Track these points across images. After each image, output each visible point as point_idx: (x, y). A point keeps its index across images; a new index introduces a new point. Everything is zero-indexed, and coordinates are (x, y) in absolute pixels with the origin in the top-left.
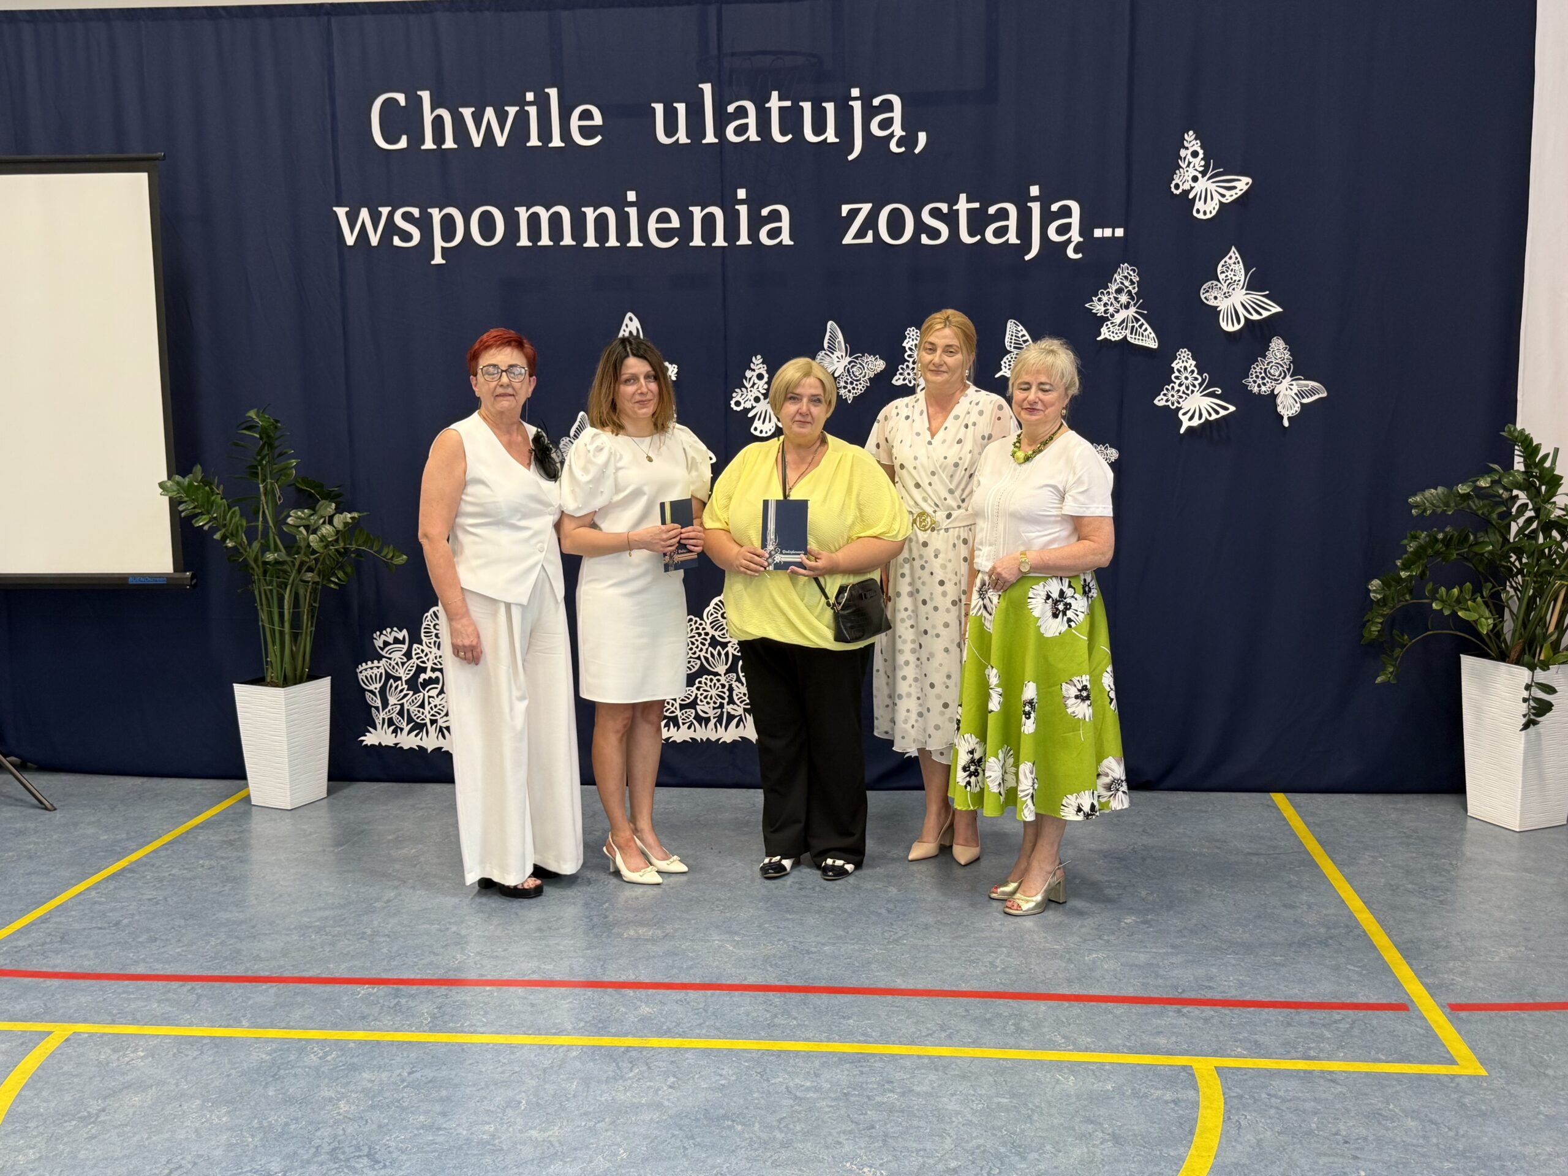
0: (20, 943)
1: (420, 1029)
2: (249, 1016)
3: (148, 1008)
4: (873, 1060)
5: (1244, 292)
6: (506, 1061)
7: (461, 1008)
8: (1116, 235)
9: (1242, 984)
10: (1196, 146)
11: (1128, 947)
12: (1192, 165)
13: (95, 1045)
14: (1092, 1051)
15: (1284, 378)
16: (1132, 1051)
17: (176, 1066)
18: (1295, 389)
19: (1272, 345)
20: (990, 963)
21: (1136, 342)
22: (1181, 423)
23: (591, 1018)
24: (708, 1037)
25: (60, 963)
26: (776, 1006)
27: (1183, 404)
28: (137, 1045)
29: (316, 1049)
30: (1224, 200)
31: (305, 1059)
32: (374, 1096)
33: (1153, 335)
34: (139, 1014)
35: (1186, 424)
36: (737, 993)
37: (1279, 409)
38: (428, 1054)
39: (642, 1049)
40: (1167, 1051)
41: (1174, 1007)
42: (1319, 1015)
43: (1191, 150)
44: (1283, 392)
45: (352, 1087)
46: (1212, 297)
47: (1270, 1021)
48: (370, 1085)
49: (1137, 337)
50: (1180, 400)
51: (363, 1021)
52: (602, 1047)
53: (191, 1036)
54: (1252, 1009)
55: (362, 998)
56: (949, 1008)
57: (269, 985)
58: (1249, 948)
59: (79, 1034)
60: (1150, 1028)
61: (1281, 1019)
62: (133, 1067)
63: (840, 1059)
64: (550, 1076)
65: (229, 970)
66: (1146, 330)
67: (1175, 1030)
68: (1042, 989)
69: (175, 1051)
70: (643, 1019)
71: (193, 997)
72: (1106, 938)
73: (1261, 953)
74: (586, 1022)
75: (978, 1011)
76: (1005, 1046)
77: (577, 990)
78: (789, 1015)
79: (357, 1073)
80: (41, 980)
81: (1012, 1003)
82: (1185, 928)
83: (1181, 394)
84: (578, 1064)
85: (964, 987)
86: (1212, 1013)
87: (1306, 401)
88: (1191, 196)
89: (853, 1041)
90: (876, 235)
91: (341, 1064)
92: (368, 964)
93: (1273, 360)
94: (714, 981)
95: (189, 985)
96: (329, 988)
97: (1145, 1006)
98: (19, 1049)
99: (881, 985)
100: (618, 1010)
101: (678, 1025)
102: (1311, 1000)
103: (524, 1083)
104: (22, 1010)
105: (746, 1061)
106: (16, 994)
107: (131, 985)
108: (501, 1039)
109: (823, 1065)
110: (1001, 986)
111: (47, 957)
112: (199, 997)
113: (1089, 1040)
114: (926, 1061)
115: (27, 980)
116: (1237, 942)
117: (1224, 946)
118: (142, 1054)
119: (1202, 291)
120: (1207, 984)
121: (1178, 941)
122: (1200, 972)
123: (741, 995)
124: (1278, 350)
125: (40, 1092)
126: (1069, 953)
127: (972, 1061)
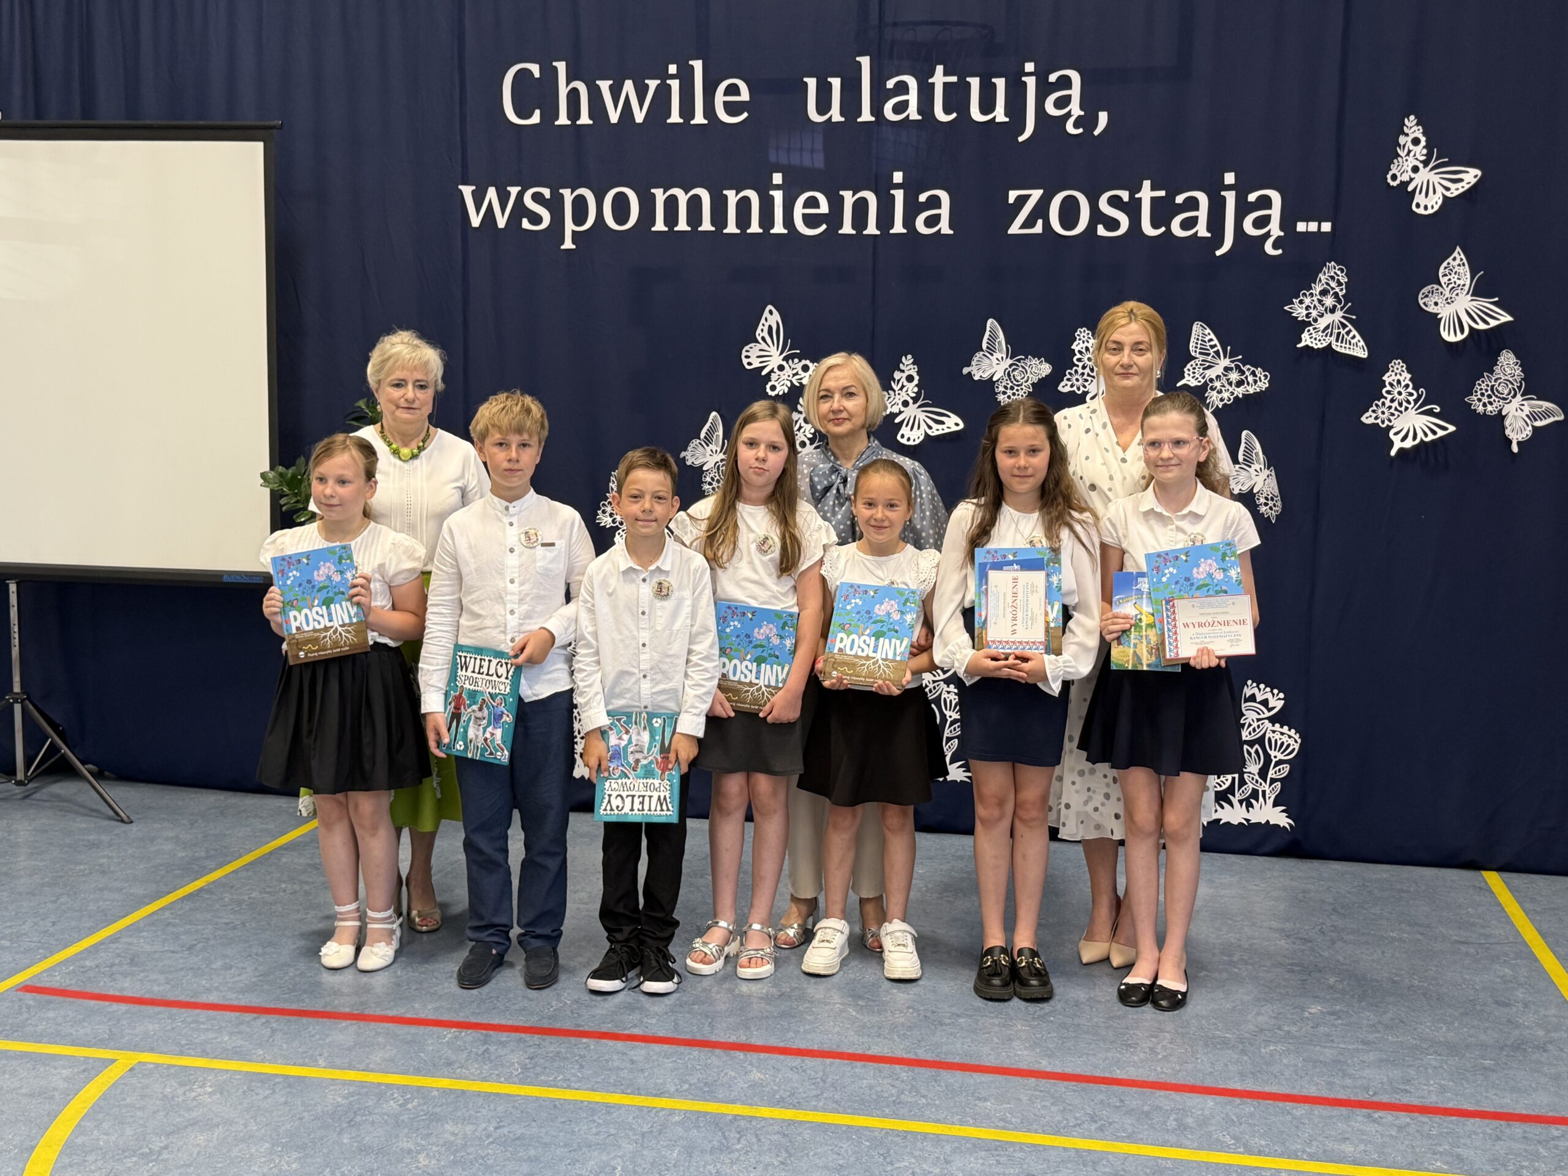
0: (88, 963)
1: (509, 1080)
2: (326, 1054)
3: (219, 1040)
4: (1012, 1149)
5: (1469, 297)
6: (601, 1121)
7: (555, 1060)
8: (1323, 230)
9: (1443, 1089)
10: (1417, 132)
11: (1311, 1040)
12: (1412, 154)
13: (161, 1076)
14: (1267, 1156)
15: (1514, 396)
16: (1312, 1157)
17: (245, 1105)
18: (1527, 409)
19: (1501, 359)
20: (1151, 1049)
21: (1343, 351)
22: (1392, 443)
23: (695, 1081)
24: (825, 1110)
25: (129, 987)
26: (902, 1081)
27: (1394, 422)
28: (205, 1079)
29: (396, 1095)
30: (1448, 194)
31: (384, 1106)
32: (457, 1151)
33: (1362, 343)
34: (209, 1046)
35: (1398, 444)
36: (859, 1064)
37: (1507, 432)
38: (517, 1108)
39: (752, 1118)
40: (1353, 1161)
41: (1365, 1112)
42: (1535, 1130)
43: (1412, 136)
44: (1513, 412)
45: (433, 1139)
46: (1432, 303)
47: (1475, 1133)
48: (452, 1139)
49: (1344, 345)
50: (1392, 418)
51: (448, 1067)
52: (708, 1113)
53: (262, 1074)
54: (1454, 1118)
55: (448, 1042)
56: (1101, 1097)
57: (349, 1022)
58: (1453, 1049)
59: (145, 1064)
60: (1333, 1133)
61: (1489, 1131)
62: (200, 1104)
63: (974, 1145)
64: (650, 1141)
65: (308, 1005)
66: (1354, 337)
67: (1364, 1137)
68: (1209, 1082)
69: (245, 1088)
70: (753, 1085)
71: (267, 1032)
72: (1286, 1028)
73: (1467, 1054)
74: (691, 1085)
75: (1135, 1103)
76: (1164, 1144)
77: (682, 1049)
78: (918, 1092)
79: (440, 1124)
80: (107, 1003)
81: (1173, 1094)
82: (1380, 1023)
83: (1392, 410)
84: (680, 1130)
85: (1119, 1074)
86: (1408, 1120)
87: (1538, 424)
88: (1410, 189)
89: (990, 1127)
90: (1047, 225)
91: (422, 1113)
92: (457, 1006)
93: (1501, 375)
94: (834, 1048)
95: (264, 1018)
96: (413, 1029)
97: (1329, 1108)
98: (82, 1076)
99: (1023, 1066)
100: (726, 1074)
101: (793, 1094)
102: (1524, 1112)
103: (620, 1147)
104: (86, 1034)
105: (866, 1141)
106: (81, 1017)
107: (202, 1014)
108: (597, 1097)
109: (955, 1150)
110: (1163, 1076)
111: (115, 980)
112: (274, 1031)
113: (1263, 1143)
114: (1072, 1154)
115: (93, 1003)
116: (1440, 1042)
117: (1424, 1045)
118: (210, 1090)
119: (1420, 296)
120: (1402, 1087)
121: (1371, 1037)
122: (1396, 1073)
123: (864, 1066)
124: (1508, 364)
125: (101, 1124)
126: (1242, 1043)
127: (1126, 1159)
